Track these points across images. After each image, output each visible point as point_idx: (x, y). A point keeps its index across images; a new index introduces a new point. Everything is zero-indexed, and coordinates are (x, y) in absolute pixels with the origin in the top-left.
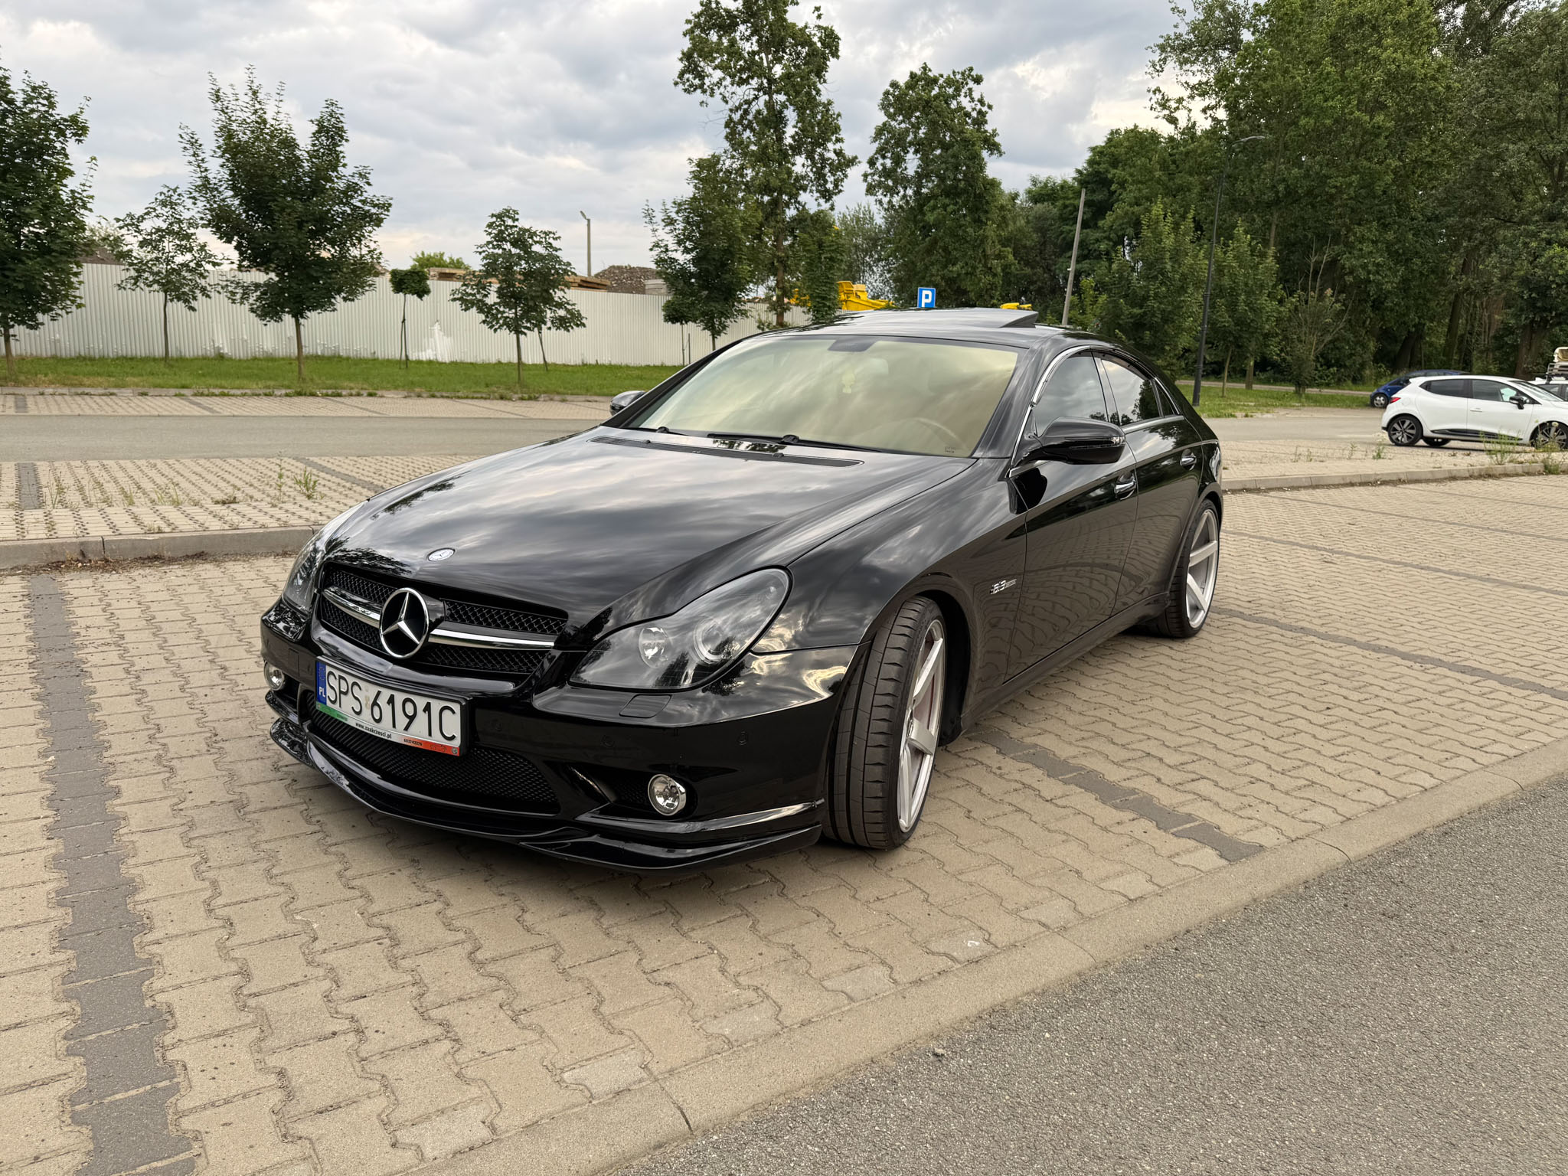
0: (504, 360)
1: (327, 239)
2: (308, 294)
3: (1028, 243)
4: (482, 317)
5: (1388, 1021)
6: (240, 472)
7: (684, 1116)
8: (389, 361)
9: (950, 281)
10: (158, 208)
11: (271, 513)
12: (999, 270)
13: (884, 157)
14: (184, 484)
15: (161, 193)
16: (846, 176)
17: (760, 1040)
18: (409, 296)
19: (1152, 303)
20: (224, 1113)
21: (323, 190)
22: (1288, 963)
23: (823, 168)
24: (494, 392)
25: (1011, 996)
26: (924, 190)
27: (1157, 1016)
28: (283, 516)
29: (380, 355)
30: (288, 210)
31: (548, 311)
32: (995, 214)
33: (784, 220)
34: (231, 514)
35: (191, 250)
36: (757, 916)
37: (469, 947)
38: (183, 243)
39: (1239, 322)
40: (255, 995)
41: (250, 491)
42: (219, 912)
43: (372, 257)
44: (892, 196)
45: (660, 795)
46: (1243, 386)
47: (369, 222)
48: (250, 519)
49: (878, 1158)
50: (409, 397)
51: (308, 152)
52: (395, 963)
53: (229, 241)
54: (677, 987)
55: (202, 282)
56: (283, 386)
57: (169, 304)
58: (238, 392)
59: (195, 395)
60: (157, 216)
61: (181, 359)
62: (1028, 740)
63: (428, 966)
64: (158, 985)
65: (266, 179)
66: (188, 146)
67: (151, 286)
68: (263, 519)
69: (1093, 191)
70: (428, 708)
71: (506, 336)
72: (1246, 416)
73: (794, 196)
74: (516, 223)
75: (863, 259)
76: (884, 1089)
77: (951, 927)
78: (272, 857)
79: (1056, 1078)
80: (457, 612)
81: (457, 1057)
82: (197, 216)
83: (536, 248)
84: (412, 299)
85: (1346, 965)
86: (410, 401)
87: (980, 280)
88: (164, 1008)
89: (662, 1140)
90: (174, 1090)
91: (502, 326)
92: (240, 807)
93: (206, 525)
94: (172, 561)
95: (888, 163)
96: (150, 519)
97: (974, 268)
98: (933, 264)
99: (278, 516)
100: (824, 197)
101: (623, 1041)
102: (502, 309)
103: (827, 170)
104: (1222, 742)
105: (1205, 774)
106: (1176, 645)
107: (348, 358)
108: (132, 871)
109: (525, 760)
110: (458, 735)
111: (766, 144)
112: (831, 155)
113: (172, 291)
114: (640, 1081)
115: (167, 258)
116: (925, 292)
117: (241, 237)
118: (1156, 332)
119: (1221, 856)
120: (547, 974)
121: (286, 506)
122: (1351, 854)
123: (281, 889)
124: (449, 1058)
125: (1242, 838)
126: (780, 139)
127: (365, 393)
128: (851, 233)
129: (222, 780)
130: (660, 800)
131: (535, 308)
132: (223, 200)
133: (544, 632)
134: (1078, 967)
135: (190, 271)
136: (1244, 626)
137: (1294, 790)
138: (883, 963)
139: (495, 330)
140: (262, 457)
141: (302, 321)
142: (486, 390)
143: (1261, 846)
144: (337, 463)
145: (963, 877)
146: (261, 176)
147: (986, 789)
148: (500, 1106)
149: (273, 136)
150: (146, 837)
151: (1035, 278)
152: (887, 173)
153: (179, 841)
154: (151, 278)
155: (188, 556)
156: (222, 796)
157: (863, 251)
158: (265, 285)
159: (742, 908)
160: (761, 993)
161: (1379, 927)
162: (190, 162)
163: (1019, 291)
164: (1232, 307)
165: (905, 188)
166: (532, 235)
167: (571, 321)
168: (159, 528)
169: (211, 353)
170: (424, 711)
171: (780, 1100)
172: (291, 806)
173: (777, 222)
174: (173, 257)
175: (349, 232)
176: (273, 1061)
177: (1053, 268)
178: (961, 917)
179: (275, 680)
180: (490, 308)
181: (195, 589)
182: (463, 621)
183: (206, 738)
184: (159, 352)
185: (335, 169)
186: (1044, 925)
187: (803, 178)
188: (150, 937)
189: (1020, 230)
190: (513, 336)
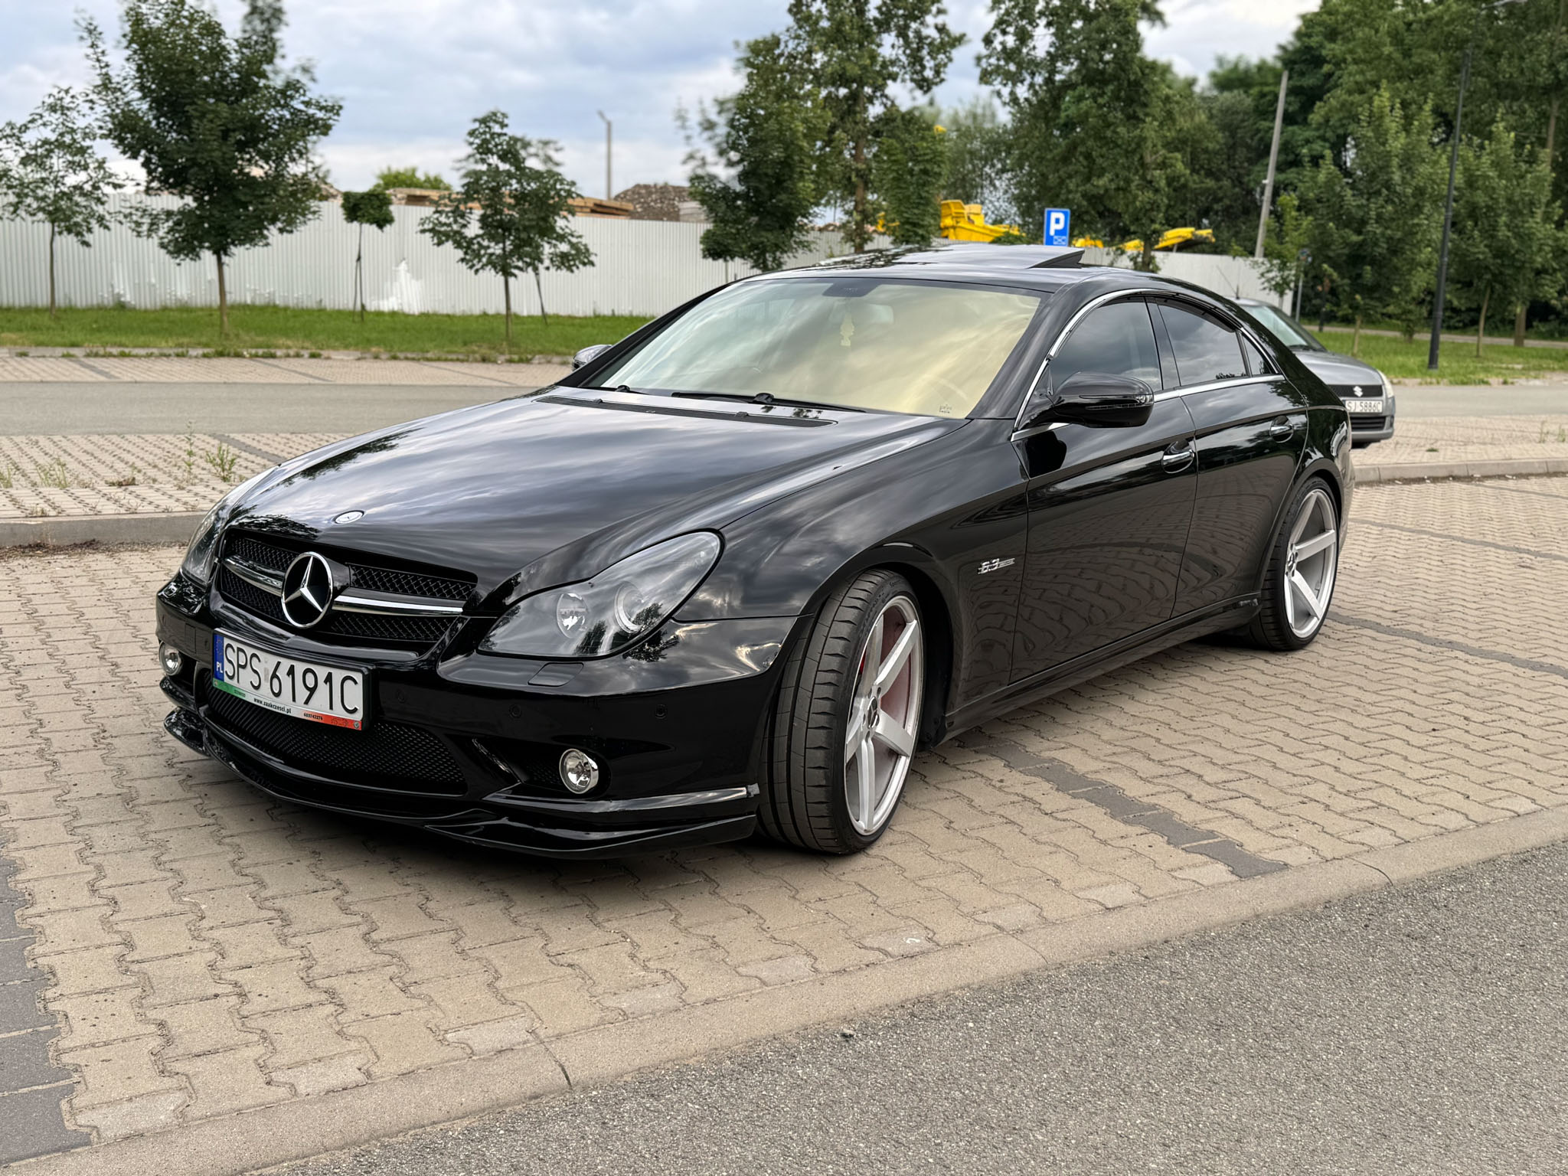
0: (491, 311)
1: (259, 152)
2: (233, 224)
3: (1211, 146)
4: (460, 253)
5: (1366, 1030)
6: (139, 450)
7: (565, 1073)
8: (340, 312)
9: (1094, 199)
10: (46, 114)
11: (177, 496)
12: (1163, 183)
13: (1004, 33)
14: (72, 465)
15: (50, 95)
16: (950, 60)
17: (658, 1014)
18: (366, 226)
19: (1372, 227)
20: (103, 1054)
21: (256, 89)
22: (1273, 976)
23: (919, 49)
24: (474, 352)
25: (942, 988)
26: (1058, 77)
27: (1101, 1015)
28: (191, 500)
29: (328, 304)
30: (210, 116)
31: (546, 246)
32: (1157, 108)
33: (865, 121)
34: (128, 497)
35: (86, 168)
36: (681, 910)
37: (364, 928)
38: (77, 159)
39: (1500, 253)
40: (138, 962)
41: (152, 472)
42: (103, 892)
43: (317, 176)
44: (1014, 85)
45: (572, 770)
46: (1509, 342)
47: (313, 130)
48: (150, 503)
49: (758, 1116)
50: (364, 358)
51: (237, 41)
52: (285, 940)
53: (134, 156)
54: (580, 968)
55: (100, 209)
56: (200, 344)
57: (57, 238)
58: (142, 352)
59: (88, 356)
60: (44, 125)
61: (71, 310)
62: (1046, 754)
63: (318, 944)
64: (39, 950)
65: (183, 76)
66: (85, 35)
67: (34, 215)
68: (165, 502)
69: (1302, 74)
70: (329, 679)
71: (492, 278)
72: (1505, 383)
73: (879, 88)
74: (505, 130)
75: (981, 170)
76: (781, 1062)
77: (893, 926)
78: (162, 846)
79: (968, 1061)
80: (363, 578)
81: (339, 1018)
82: (96, 124)
83: (533, 163)
84: (370, 229)
85: (1340, 980)
86: (364, 364)
87: (1135, 197)
88: (47, 969)
89: (538, 1091)
90: (57, 1033)
91: (486, 265)
92: (129, 800)
93: (99, 508)
94: (57, 550)
95: (1011, 41)
96: (30, 501)
97: (1128, 181)
98: (1070, 177)
99: (184, 500)
100: (921, 87)
101: (514, 1010)
102: (485, 243)
103: (925, 52)
104: (1282, 760)
105: (1248, 792)
106: (1273, 659)
107: (286, 309)
108: (13, 854)
109: (431, 734)
110: (360, 708)
111: (842, 18)
112: (931, 32)
113: (62, 220)
114: (525, 1043)
115: (56, 178)
116: (1054, 216)
117: (150, 151)
118: (1381, 267)
119: (1232, 873)
120: (444, 953)
121: (196, 489)
122: (1394, 877)
123: (170, 874)
124: (331, 1018)
125: (1265, 856)
126: (861, 12)
127: (306, 353)
128: (965, 134)
129: (110, 774)
130: (572, 777)
131: (529, 242)
132: (128, 104)
133: (453, 597)
134: (1025, 967)
135: (84, 194)
136: (1374, 639)
137: (1353, 811)
138: (808, 954)
139: (477, 271)
140: (170, 433)
141: (225, 259)
142: (463, 350)
143: (1286, 865)
144: (264, 440)
145: (923, 883)
146: (177, 73)
147: (977, 801)
148: (378, 1057)
149: (192, 20)
150: (27, 825)
151: (1220, 194)
152: (1009, 54)
153: (62, 829)
154: (35, 205)
155: (76, 545)
156: (109, 788)
157: (981, 159)
158: (180, 212)
159: (666, 903)
160: (668, 975)
161: (1397, 948)
162: (87, 56)
163: (1198, 213)
164: (1490, 233)
165: (1033, 74)
166: (526, 145)
167: (575, 258)
168: (43, 512)
169: (108, 300)
170: (326, 682)
171: (668, 1066)
172: (185, 799)
173: (856, 123)
174: (63, 177)
175: (288, 143)
176: (152, 1014)
177: (1246, 179)
178: (907, 918)
179: (171, 664)
180: (470, 242)
181: (84, 581)
182: (369, 587)
183: (93, 734)
184: (43, 300)
185: (270, 61)
186: (999, 927)
187: (893, 63)
188: (31, 911)
189: (1200, 128)
190: (500, 278)
